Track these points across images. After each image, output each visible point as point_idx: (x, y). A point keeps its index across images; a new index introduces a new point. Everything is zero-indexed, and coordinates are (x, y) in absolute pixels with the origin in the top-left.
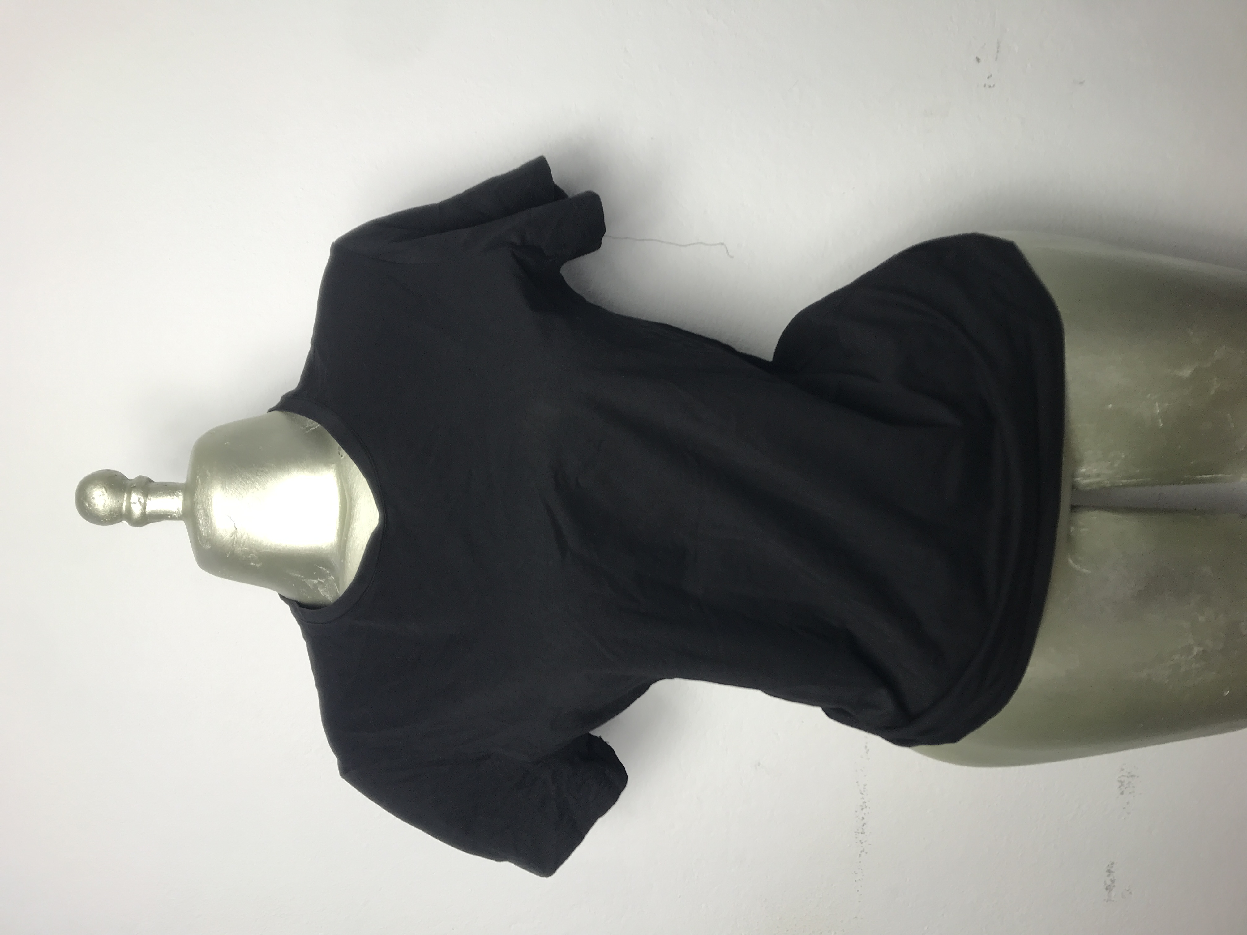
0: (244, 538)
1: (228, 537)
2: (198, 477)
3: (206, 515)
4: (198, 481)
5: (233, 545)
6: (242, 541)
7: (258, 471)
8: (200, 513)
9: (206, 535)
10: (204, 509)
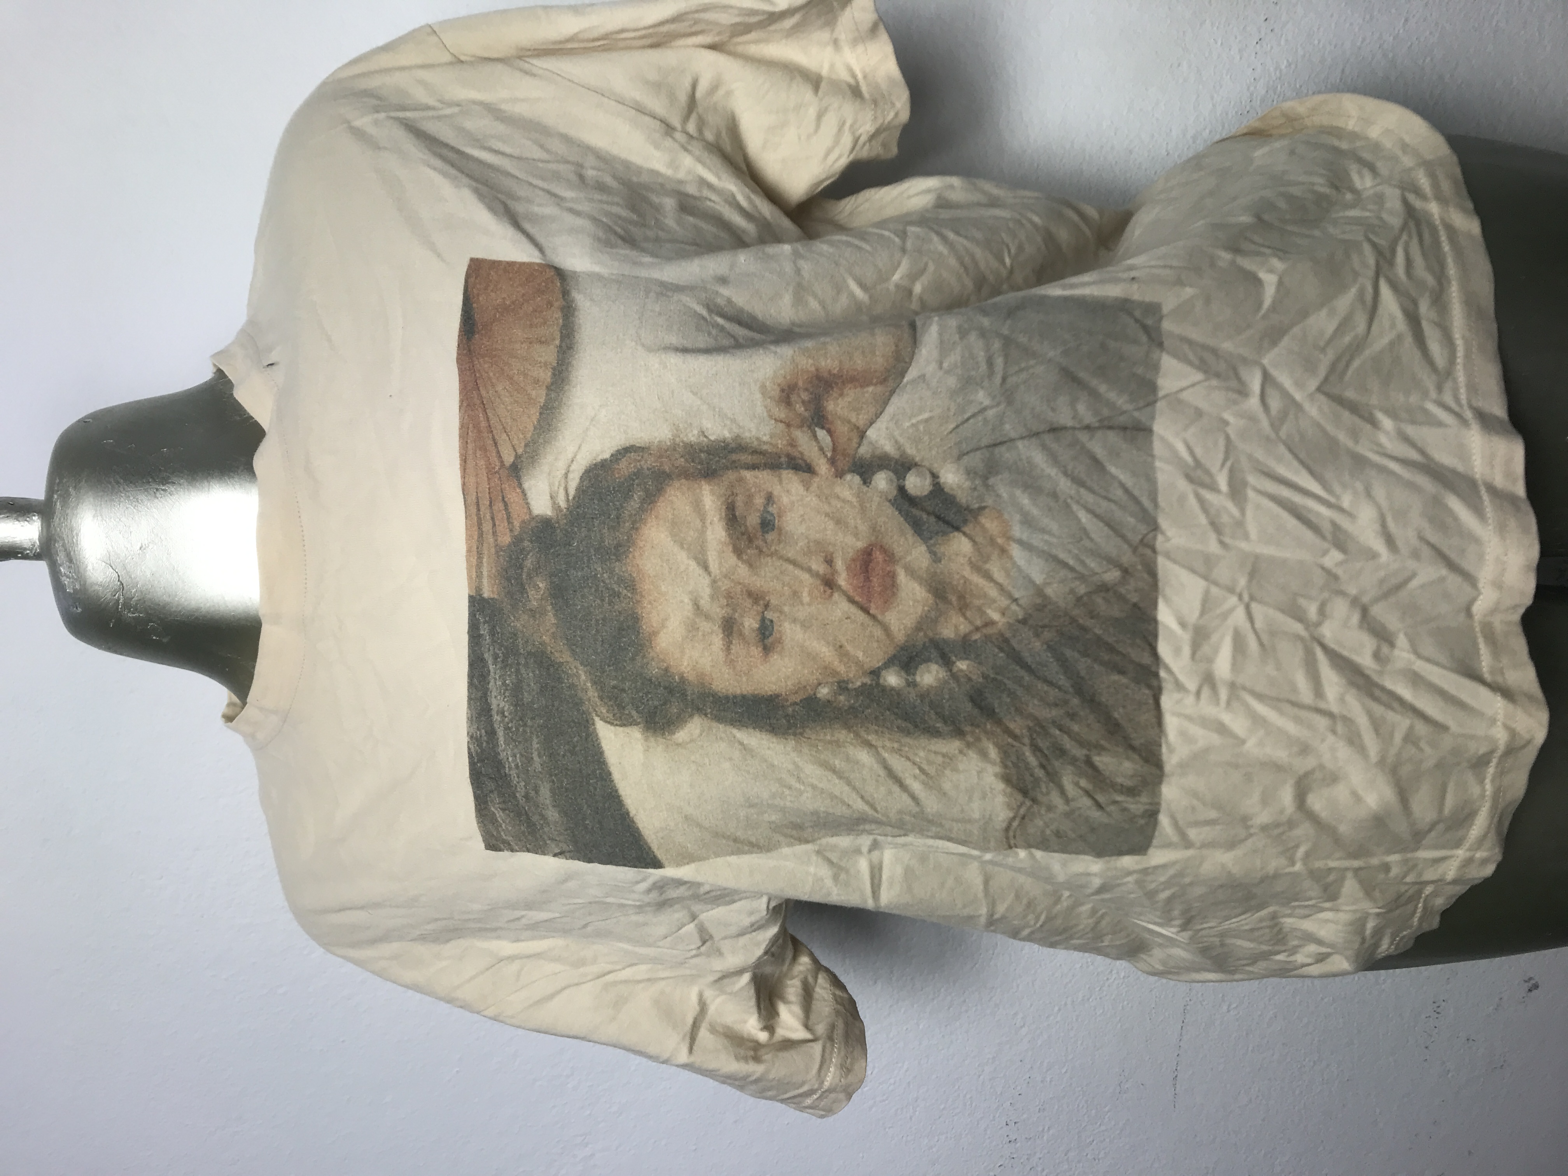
0: (136, 598)
1: (109, 596)
2: (56, 496)
3: (71, 561)
4: (56, 504)
5: (118, 608)
6: (133, 602)
7: (157, 490)
8: (61, 558)
9: (72, 591)
10: (66, 550)
